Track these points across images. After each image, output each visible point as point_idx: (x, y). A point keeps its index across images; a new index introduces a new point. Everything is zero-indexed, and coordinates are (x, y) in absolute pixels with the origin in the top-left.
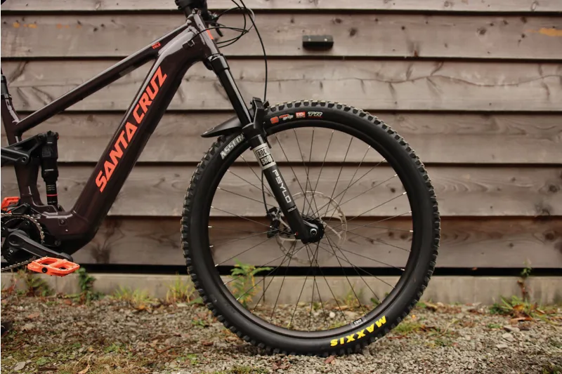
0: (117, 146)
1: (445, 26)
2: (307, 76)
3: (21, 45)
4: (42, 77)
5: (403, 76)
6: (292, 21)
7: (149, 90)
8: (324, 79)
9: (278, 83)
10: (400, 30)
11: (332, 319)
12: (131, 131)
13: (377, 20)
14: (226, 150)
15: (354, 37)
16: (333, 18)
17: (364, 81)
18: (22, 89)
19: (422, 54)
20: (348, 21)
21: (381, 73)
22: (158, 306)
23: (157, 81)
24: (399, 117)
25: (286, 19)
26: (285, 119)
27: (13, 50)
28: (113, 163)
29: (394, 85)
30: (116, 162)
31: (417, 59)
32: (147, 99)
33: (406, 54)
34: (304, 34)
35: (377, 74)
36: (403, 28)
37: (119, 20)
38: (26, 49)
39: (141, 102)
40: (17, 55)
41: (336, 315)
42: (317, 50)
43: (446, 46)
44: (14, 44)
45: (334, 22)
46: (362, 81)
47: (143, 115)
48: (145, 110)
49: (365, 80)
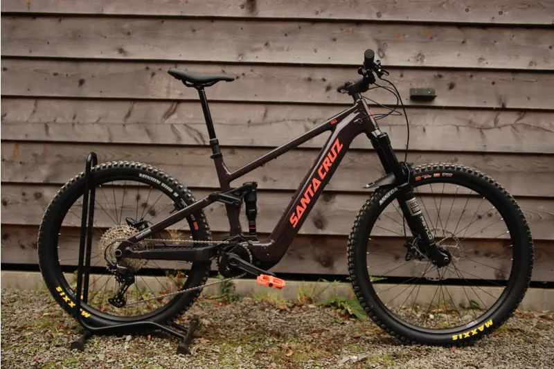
0: (306, 195)
1: (528, 81)
3: (174, 89)
4: (191, 116)
5: (492, 124)
6: (402, 76)
7: (329, 155)
8: (427, 125)
9: (388, 127)
10: (491, 85)
11: (432, 320)
12: (316, 184)
13: (471, 76)
14: (383, 199)
15: (453, 90)
16: (436, 73)
17: (460, 128)
18: (175, 126)
19: (508, 106)
20: (447, 77)
21: (473, 120)
22: (293, 307)
23: (336, 149)
24: (487, 157)
25: (396, 74)
26: (425, 177)
27: (168, 93)
28: (303, 207)
29: (484, 131)
30: (305, 206)
31: (504, 109)
32: (328, 162)
33: (495, 105)
34: (411, 88)
35: (470, 122)
36: (493, 83)
37: (258, 70)
38: (179, 92)
39: (324, 163)
40: (171, 97)
41: (435, 317)
42: (422, 101)
43: (529, 99)
44: (168, 87)
45: (436, 77)
46: (457, 127)
47: (325, 173)
48: (327, 169)
49: (460, 126)
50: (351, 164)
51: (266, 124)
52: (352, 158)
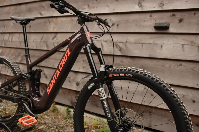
0: (53, 78)
2: (155, 42)
4: (60, 39)
6: (151, 16)
7: (64, 57)
8: (164, 44)
9: (142, 44)
12: (58, 73)
13: (195, 14)
14: (90, 86)
15: (181, 23)
16: (171, 14)
17: (184, 45)
20: (178, 15)
21: (194, 41)
23: (67, 54)
25: (148, 15)
26: (115, 76)
28: (52, 85)
30: (53, 84)
32: (63, 62)
34: (156, 22)
35: (192, 42)
38: (56, 29)
39: (62, 62)
40: (54, 31)
45: (171, 16)
47: (62, 68)
48: (63, 66)
50: (121, 63)
52: (122, 60)
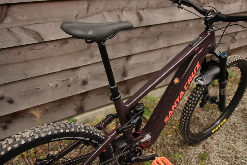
7: (192, 74)
23: (196, 69)
30: (174, 110)
32: (191, 78)
39: (188, 80)
51: (90, 16)
